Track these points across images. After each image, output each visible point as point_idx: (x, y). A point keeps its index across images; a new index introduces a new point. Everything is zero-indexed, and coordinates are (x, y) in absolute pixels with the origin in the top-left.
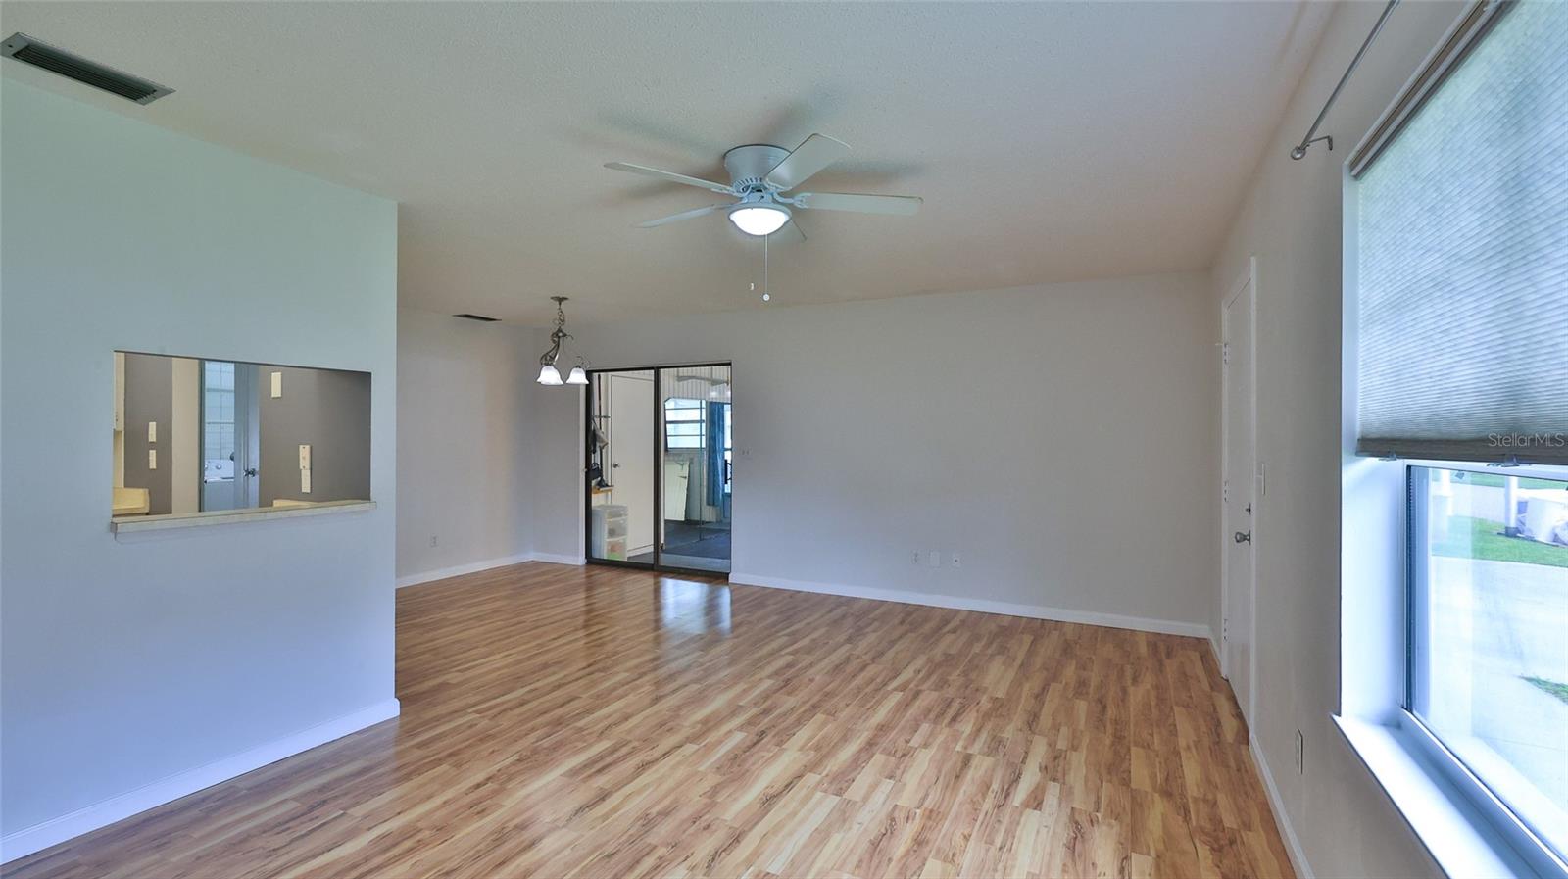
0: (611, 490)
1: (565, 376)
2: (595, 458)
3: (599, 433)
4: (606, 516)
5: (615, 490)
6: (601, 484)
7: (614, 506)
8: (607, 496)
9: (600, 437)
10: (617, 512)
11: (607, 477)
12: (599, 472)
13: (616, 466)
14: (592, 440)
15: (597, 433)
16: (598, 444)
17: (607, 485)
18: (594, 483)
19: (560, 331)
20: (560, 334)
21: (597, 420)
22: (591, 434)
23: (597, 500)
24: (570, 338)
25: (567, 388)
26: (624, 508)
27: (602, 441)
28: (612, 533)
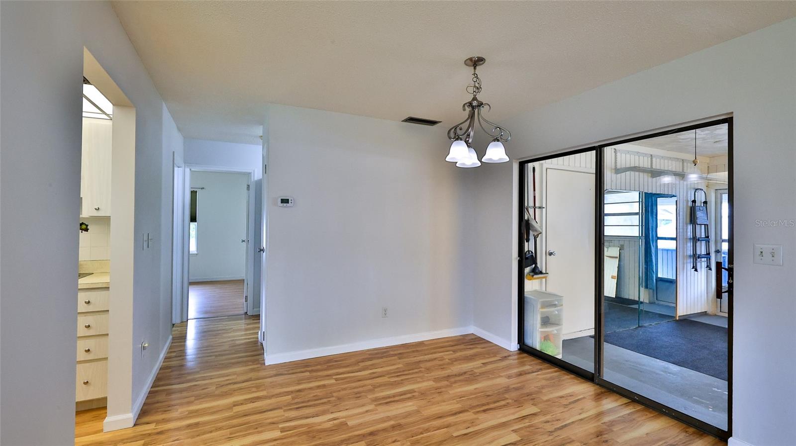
0: (545, 277)
1: (481, 154)
2: (529, 246)
3: (533, 223)
4: (539, 306)
5: (550, 276)
6: (536, 272)
7: (550, 295)
8: (541, 283)
9: (533, 227)
10: (552, 302)
11: (541, 264)
12: (533, 260)
13: (551, 254)
14: (525, 228)
15: (530, 222)
16: (531, 233)
17: (541, 273)
18: (527, 270)
19: (475, 99)
20: (475, 103)
21: (531, 211)
22: (524, 224)
23: (530, 285)
24: (486, 107)
25: (486, 170)
26: (559, 298)
27: (536, 231)
28: (546, 321)
